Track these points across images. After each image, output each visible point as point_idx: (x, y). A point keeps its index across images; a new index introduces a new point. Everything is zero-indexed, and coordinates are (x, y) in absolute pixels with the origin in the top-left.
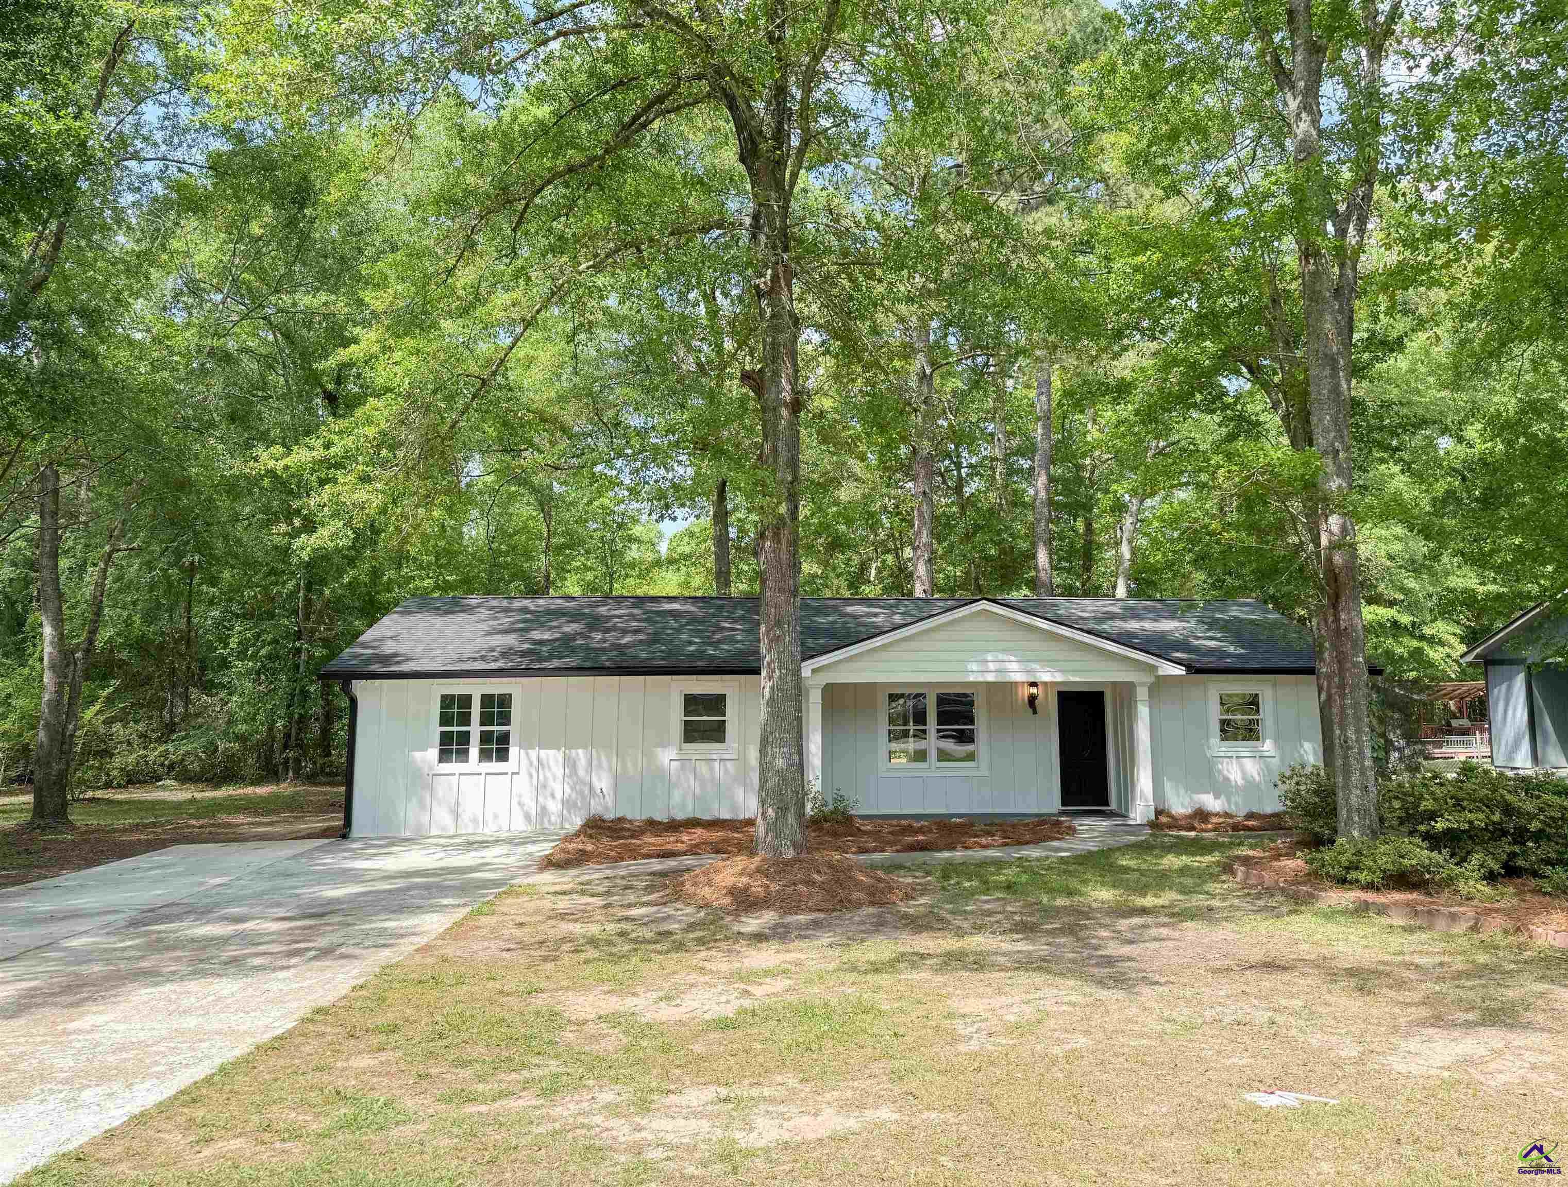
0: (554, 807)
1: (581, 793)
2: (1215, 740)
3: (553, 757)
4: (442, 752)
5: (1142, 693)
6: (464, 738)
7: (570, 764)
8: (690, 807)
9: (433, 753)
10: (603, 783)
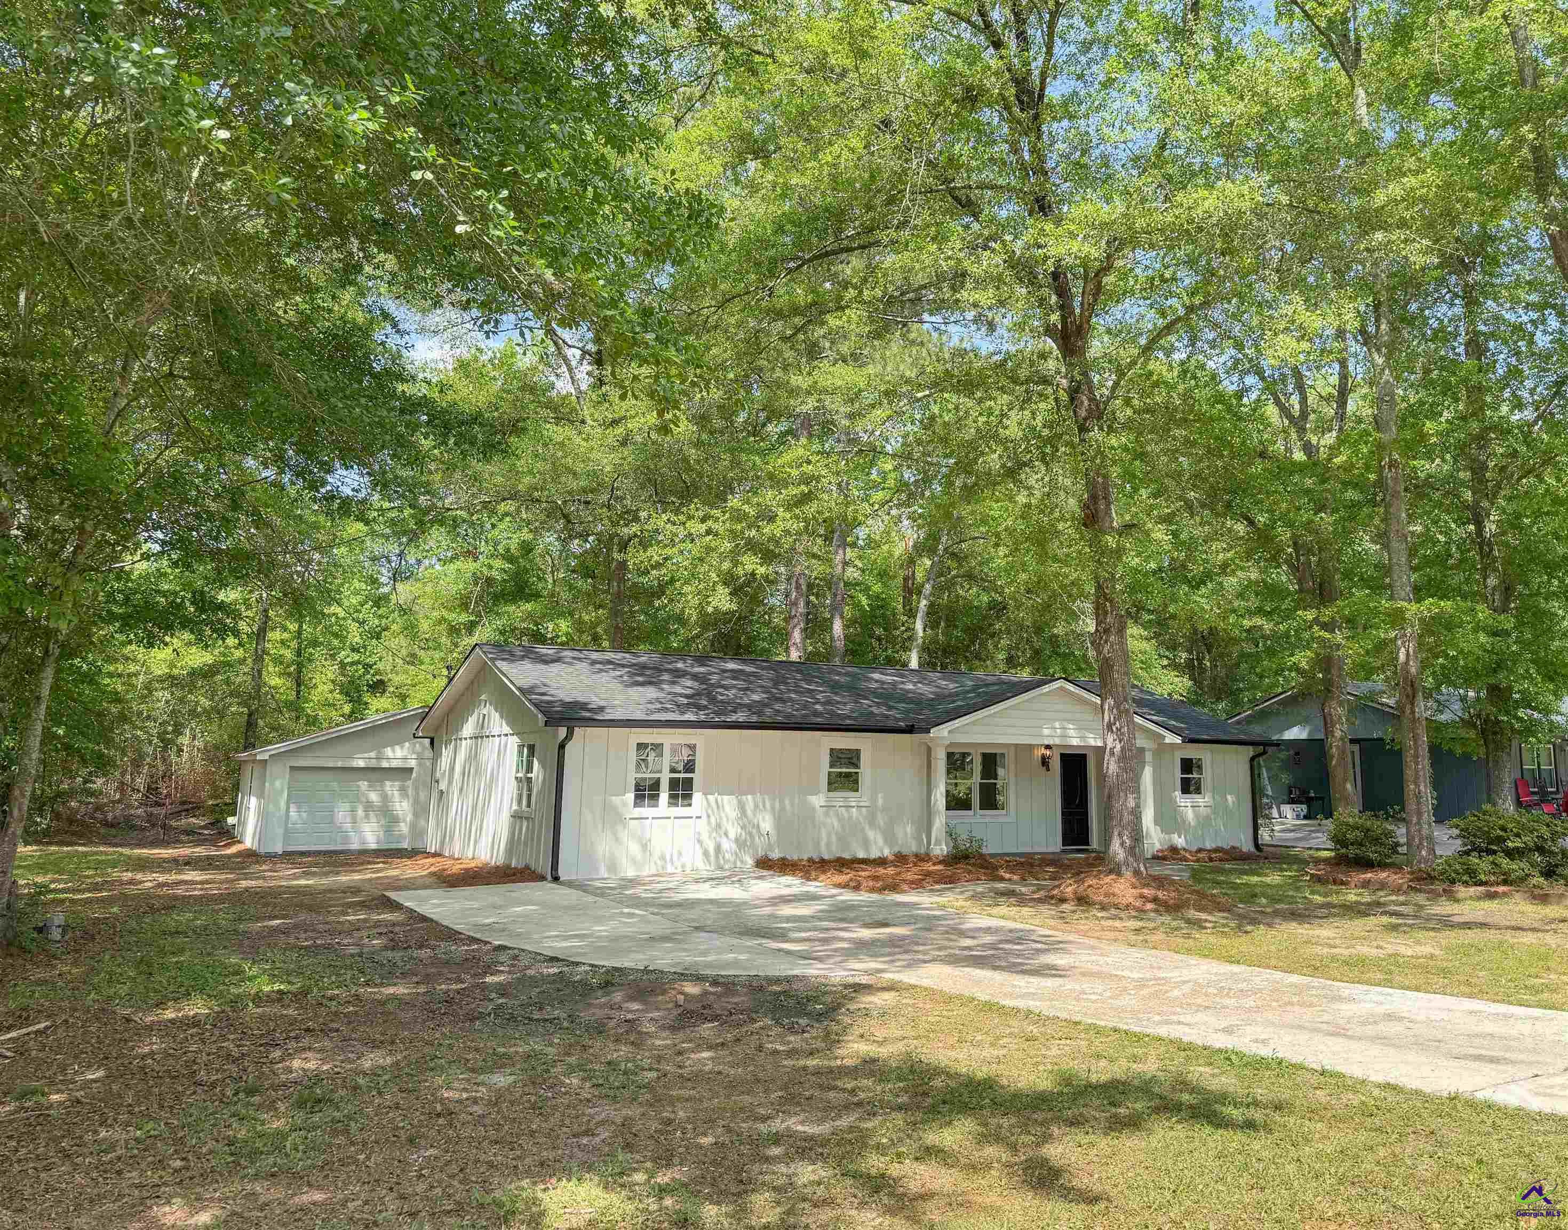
0: (726, 845)
1: (750, 834)
2: (1178, 793)
3: (729, 803)
4: (637, 797)
5: (1148, 756)
6: (656, 785)
7: (742, 807)
8: (834, 848)
9: (631, 796)
10: (767, 824)
